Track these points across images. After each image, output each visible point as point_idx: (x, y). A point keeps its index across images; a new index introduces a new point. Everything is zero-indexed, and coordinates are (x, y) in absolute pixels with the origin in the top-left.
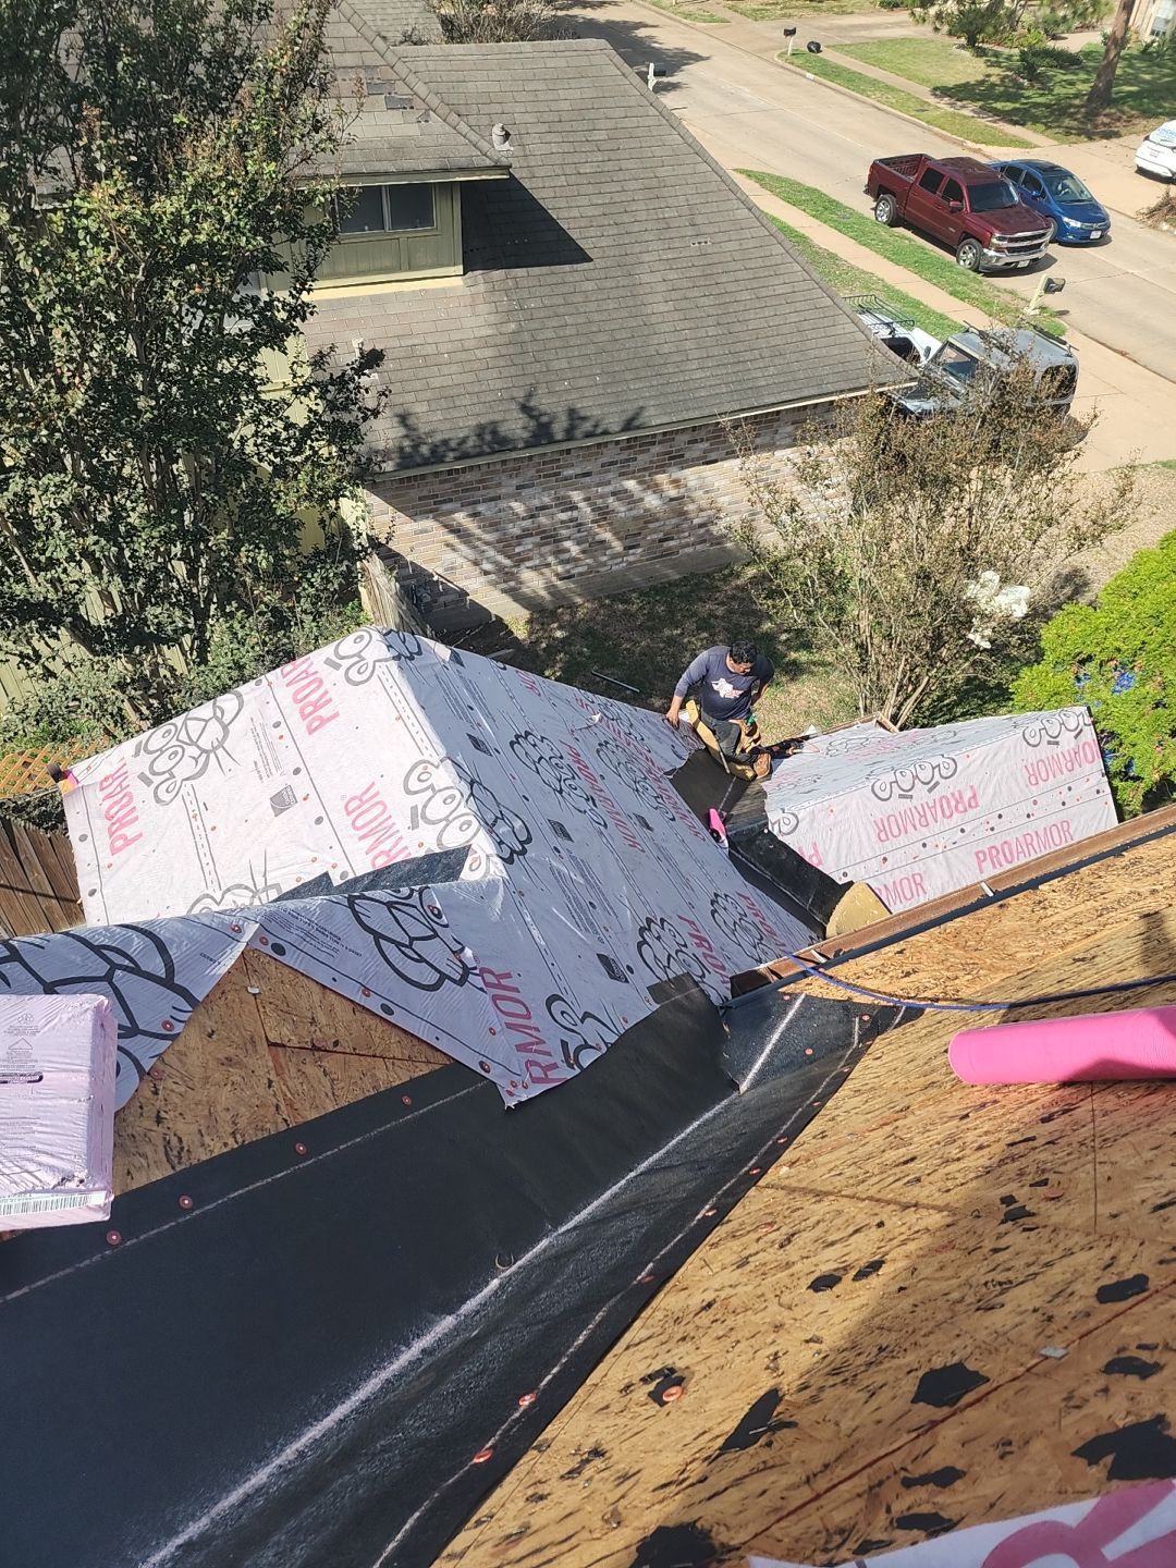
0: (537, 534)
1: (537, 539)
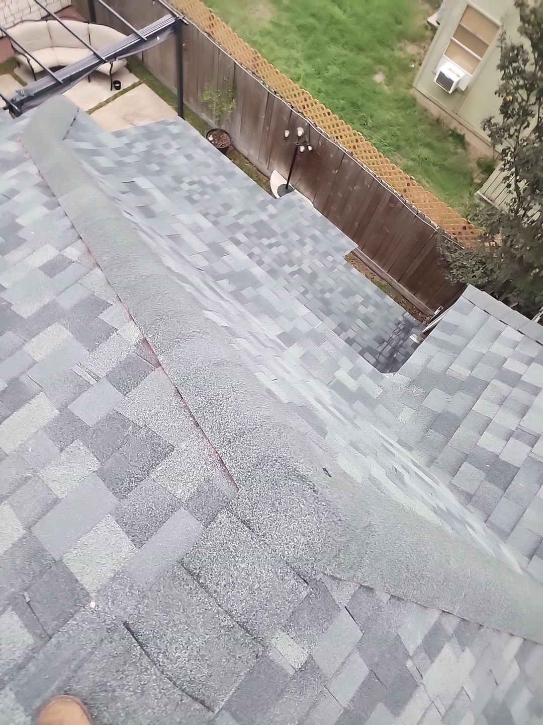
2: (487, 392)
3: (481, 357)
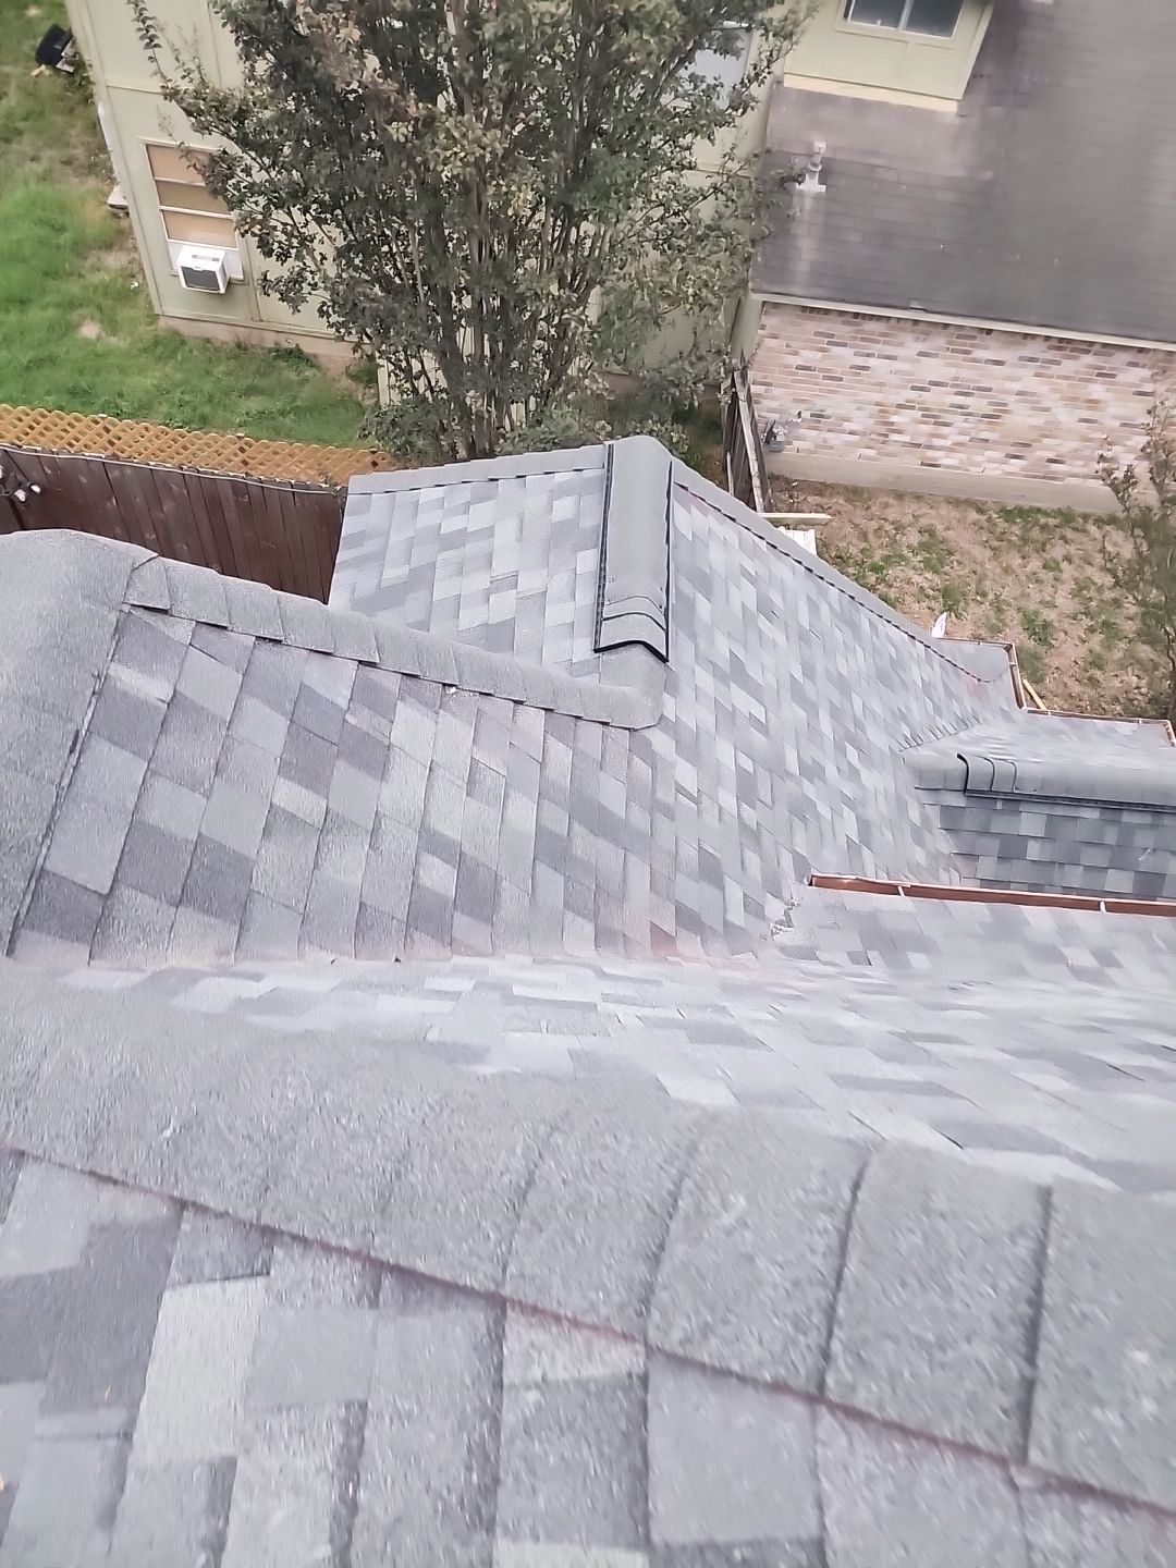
2: (440, 573)
3: (411, 544)
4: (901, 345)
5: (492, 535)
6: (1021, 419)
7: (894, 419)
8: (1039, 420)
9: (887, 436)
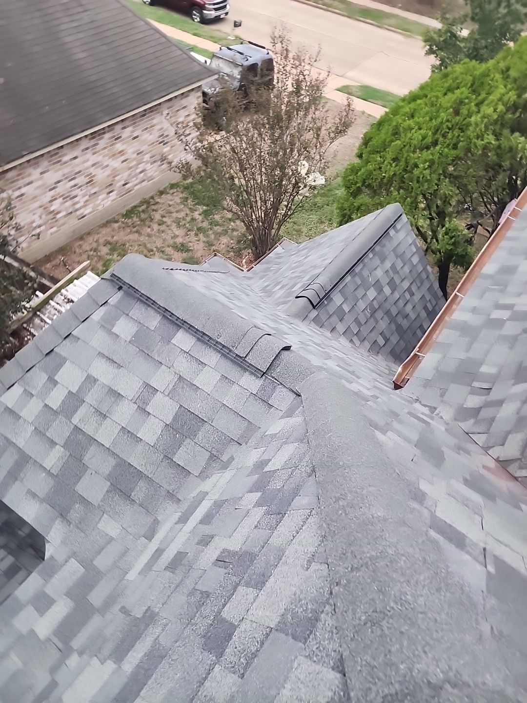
0: (60, 197)
1: (61, 200)
4: (29, 175)
5: (96, 380)
6: (101, 175)
7: (52, 209)
8: (108, 172)
9: (55, 218)
